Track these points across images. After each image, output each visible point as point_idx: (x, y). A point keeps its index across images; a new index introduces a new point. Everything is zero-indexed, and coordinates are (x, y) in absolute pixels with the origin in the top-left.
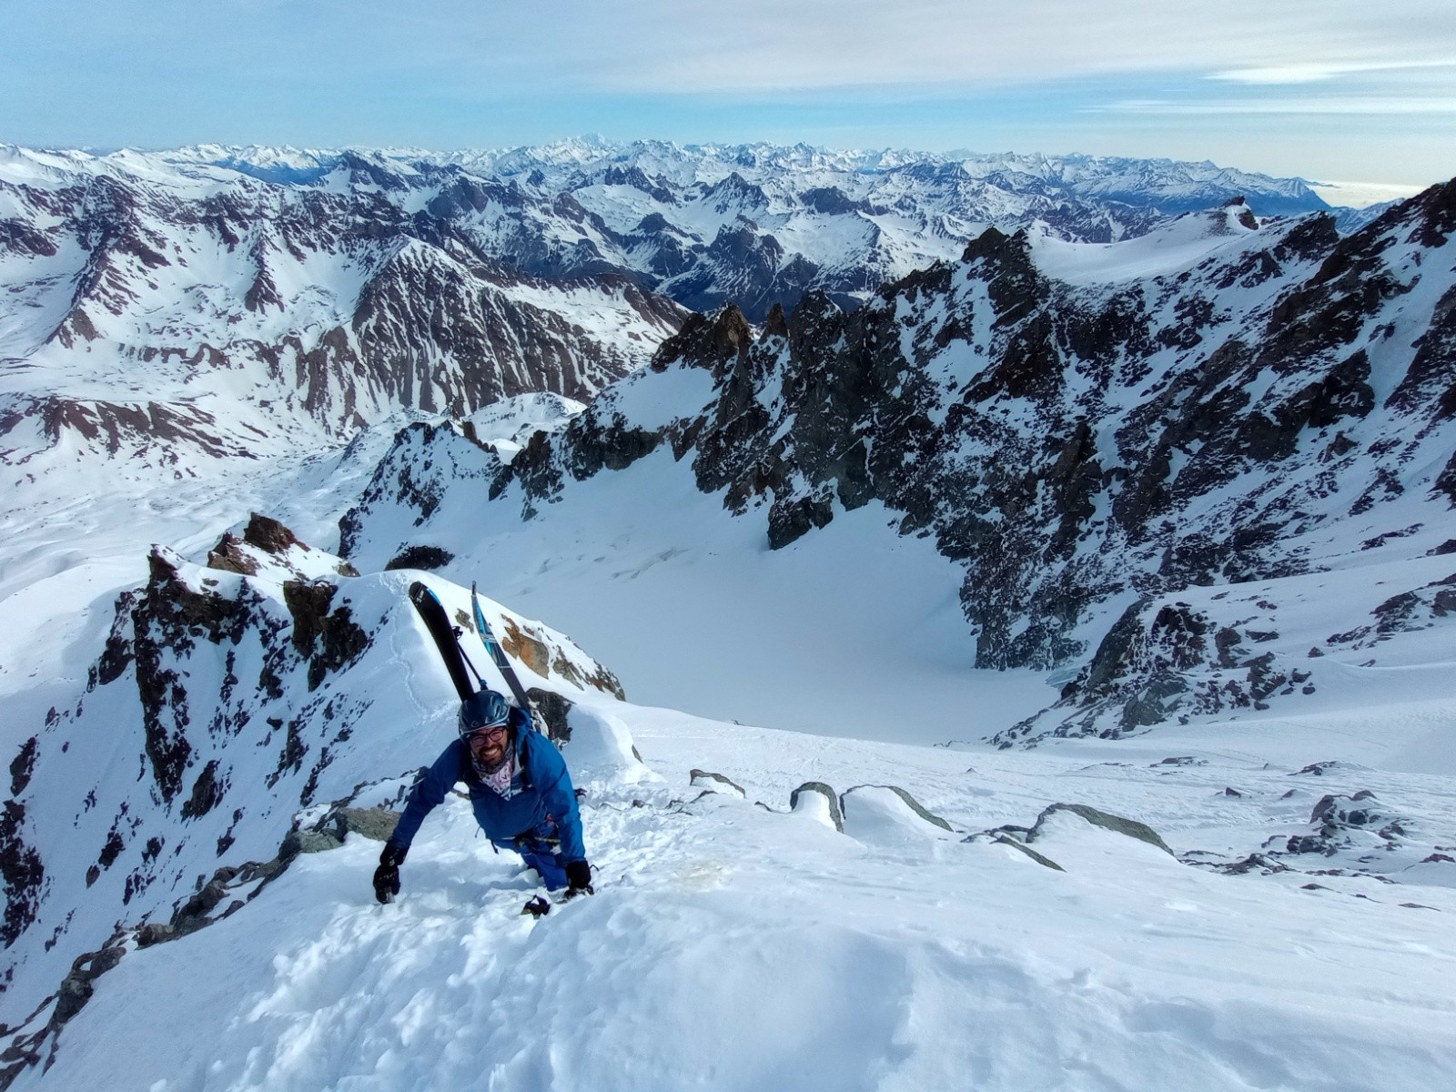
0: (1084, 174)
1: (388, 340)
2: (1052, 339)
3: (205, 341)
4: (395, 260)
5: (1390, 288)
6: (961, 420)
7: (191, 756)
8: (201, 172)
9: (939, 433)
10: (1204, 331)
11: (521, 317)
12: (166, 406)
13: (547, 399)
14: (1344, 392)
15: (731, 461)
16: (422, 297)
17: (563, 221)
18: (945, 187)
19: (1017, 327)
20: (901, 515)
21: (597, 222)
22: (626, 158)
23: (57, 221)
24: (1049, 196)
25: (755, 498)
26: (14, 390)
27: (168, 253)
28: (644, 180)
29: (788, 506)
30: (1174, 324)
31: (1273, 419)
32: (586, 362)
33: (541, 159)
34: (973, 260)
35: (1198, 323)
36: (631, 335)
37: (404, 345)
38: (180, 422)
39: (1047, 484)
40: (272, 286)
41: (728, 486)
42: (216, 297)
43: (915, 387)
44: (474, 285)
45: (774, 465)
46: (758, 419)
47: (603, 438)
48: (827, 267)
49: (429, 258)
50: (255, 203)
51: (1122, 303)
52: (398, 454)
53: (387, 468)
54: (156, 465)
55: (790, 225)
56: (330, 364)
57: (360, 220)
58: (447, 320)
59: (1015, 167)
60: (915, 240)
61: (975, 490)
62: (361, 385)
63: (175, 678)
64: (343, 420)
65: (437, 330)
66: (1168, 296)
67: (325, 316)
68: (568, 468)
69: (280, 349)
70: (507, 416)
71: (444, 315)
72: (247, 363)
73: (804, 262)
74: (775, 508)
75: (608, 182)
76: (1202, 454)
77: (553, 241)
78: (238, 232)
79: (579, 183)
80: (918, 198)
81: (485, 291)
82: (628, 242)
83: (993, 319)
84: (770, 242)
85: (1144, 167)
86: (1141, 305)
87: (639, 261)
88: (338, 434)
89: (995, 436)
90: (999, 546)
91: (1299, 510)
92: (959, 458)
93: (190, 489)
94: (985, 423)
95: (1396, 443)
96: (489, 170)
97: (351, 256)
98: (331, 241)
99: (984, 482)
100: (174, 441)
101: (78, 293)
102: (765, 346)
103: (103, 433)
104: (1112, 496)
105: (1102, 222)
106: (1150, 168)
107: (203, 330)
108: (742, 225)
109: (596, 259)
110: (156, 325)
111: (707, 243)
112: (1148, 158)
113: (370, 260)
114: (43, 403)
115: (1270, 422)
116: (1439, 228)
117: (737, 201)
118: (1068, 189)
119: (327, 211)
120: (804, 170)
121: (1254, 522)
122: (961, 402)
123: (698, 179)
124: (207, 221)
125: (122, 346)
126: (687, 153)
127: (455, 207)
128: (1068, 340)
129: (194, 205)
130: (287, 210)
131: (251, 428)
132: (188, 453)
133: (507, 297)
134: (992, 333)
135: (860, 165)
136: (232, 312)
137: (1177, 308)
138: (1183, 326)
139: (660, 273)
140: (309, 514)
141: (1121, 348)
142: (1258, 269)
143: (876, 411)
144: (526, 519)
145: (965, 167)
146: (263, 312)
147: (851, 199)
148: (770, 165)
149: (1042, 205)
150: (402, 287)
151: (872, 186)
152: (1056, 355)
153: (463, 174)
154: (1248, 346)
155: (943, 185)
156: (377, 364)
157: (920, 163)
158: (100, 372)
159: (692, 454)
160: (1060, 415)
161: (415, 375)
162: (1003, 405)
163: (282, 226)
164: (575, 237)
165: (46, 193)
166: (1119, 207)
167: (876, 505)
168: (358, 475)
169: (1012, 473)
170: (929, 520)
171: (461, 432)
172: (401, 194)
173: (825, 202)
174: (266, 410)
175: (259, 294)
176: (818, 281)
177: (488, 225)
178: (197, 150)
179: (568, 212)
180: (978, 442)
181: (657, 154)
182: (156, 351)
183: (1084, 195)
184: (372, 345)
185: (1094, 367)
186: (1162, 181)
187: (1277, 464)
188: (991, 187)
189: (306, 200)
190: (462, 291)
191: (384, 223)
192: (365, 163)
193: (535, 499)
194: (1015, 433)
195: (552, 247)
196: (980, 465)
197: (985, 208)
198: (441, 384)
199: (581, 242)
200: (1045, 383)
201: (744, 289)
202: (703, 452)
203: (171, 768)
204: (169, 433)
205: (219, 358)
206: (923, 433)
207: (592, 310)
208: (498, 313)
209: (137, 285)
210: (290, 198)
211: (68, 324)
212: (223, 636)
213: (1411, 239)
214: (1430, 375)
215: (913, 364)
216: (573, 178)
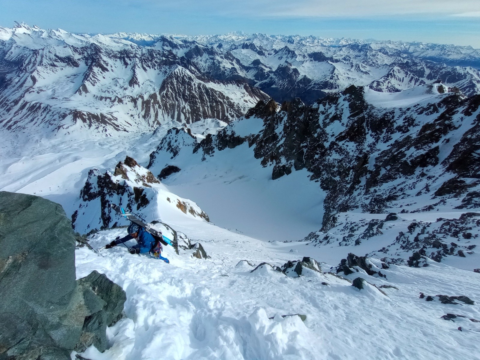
0: (418, 49)
1: (169, 98)
2: (365, 124)
3: (117, 95)
4: (173, 72)
5: (452, 127)
6: (334, 147)
7: (111, 220)
8: (120, 41)
9: (326, 150)
10: (411, 128)
11: (210, 93)
12: (105, 115)
13: (215, 121)
14: (431, 158)
15: (265, 150)
16: (180, 85)
17: (227, 61)
18: (362, 53)
19: (356, 119)
20: (311, 174)
21: (238, 61)
22: (250, 40)
23: (80, 57)
24: (403, 58)
25: (270, 163)
26: (66, 107)
27: (109, 68)
28: (255, 47)
29: (279, 167)
30: (402, 124)
31: (410, 163)
32: (229, 109)
33: (222, 39)
34: (346, 95)
35: (409, 125)
36: (245, 101)
37: (173, 100)
38: (108, 120)
39: (353, 171)
40: (137, 80)
41: (263, 158)
42: (121, 82)
43: (321, 134)
44: (197, 81)
45: (277, 153)
46: (275, 138)
47: (228, 138)
48: (315, 80)
49: (183, 72)
50: (134, 52)
51: (387, 116)
52: (168, 137)
53: (165, 140)
54: (101, 132)
55: (303, 65)
56: (151, 104)
57: (164, 59)
58: (187, 93)
59: (390, 46)
60: (348, 72)
61: (334, 170)
62: (160, 112)
63: (109, 202)
64: (154, 122)
65: (184, 95)
66: (402, 115)
67: (151, 89)
68: (216, 146)
69: (137, 99)
70: (202, 125)
71: (187, 91)
72: (128, 103)
73: (307, 78)
74: (275, 167)
75: (243, 48)
76: (389, 171)
77: (223, 68)
78: (129, 62)
79: (233, 48)
80: (352, 57)
81: (200, 84)
82: (247, 69)
83: (349, 115)
84: (295, 71)
85: (443, 48)
86: (393, 117)
87: (250, 75)
88: (152, 127)
89: (343, 153)
90: (336, 188)
91: (404, 192)
92: (331, 158)
93: (110, 140)
94: (340, 149)
95: (434, 177)
96: (205, 43)
97: (160, 71)
98: (155, 65)
99: (337, 167)
100: (106, 125)
101: (84, 79)
102: (280, 114)
103: (88, 121)
104: (366, 179)
105: (421, 68)
106: (445, 48)
107: (117, 92)
108: (286, 64)
109: (236, 74)
110: (104, 90)
111: (274, 70)
112: (444, 44)
113: (166, 72)
114: (73, 111)
115: (408, 164)
116: (470, 110)
117: (286, 56)
118: (410, 55)
119: (155, 56)
120: (311, 45)
121: (394, 194)
122: (334, 141)
123: (273, 48)
124: (120, 58)
125: (95, 95)
126: (271, 38)
127: (193, 55)
128: (370, 125)
129: (117, 52)
130: (143, 55)
131: (127, 123)
132: (110, 128)
133: (207, 86)
134: (348, 119)
135: (332, 44)
136: (125, 87)
137: (404, 119)
138: (404, 125)
139: (257, 80)
140: (142, 151)
141: (384, 130)
142: (431, 110)
143: (309, 140)
144: (202, 161)
145: (371, 46)
146: (134, 87)
147: (326, 56)
148: (299, 43)
149: (399, 61)
150: (175, 81)
151: (335, 52)
152: (365, 130)
153: (197, 44)
154: (413, 138)
155: (362, 52)
156: (165, 105)
157: (354, 44)
158: (88, 103)
159: (254, 146)
160: (362, 149)
161: (176, 110)
162: (347, 143)
163: (141, 60)
164: (230, 66)
165: (78, 48)
166: (430, 62)
167: (305, 170)
168: (156, 140)
169: (345, 166)
170: (319, 177)
171: (186, 131)
172: (177, 50)
173: (317, 57)
174: (132, 117)
175: (133, 81)
176: (311, 85)
177: (203, 62)
178: (119, 34)
179: (229, 58)
180: (338, 154)
181: (261, 38)
182: (103, 98)
183: (416, 57)
184: (164, 99)
185: (375, 135)
186: (449, 53)
187: (408, 177)
188: (380, 53)
189: (149, 52)
190: (193, 84)
191: (171, 60)
192: (167, 40)
193: (206, 155)
194: (349, 153)
195: (222, 69)
196: (337, 162)
197: (376, 61)
198: (184, 113)
199: (232, 68)
200: (360, 138)
201: (284, 86)
202: (257, 146)
203: (107, 222)
204: (105, 123)
205: (120, 101)
206: (322, 149)
207: (233, 91)
208: (203, 91)
209: (100, 77)
210: (144, 51)
211: (81, 88)
212: (120, 193)
213: (462, 113)
214: (453, 157)
215: (322, 127)
216: (232, 46)
